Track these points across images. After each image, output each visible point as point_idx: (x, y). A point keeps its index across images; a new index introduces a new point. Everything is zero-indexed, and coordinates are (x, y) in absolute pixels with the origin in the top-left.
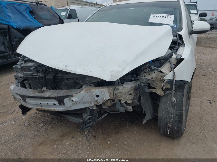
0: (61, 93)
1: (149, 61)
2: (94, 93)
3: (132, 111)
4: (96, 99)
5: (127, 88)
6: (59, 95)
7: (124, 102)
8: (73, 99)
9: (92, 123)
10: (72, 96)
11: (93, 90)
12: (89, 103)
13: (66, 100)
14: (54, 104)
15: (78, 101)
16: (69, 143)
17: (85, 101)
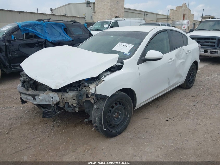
0: (35, 93)
1: (85, 79)
2: (50, 96)
3: (78, 111)
4: (52, 99)
5: (71, 95)
6: (33, 94)
7: (71, 104)
8: (40, 97)
9: (52, 115)
10: (39, 95)
11: (50, 94)
12: (49, 101)
13: (36, 97)
14: (32, 99)
15: (42, 99)
16: (40, 126)
17: (46, 100)
